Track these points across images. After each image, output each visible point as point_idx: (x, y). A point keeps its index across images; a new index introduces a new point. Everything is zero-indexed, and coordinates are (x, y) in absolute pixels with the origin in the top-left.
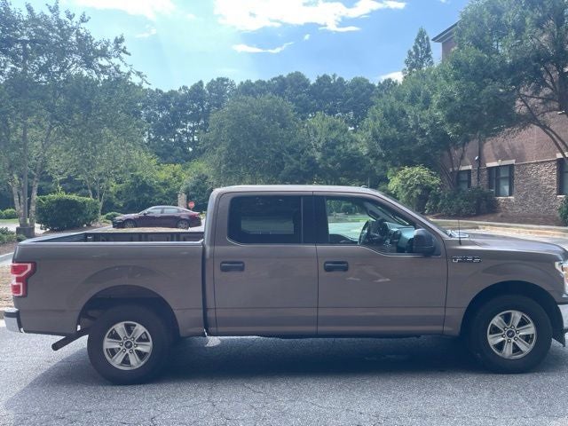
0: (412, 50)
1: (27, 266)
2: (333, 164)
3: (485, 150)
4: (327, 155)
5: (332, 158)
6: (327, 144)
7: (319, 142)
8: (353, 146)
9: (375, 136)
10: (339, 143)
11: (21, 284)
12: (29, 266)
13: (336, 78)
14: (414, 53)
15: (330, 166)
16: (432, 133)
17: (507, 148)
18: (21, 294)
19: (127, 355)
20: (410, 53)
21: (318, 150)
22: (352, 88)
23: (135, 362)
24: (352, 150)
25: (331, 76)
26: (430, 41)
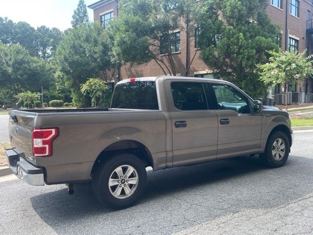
0: (76, 10)
1: (51, 131)
2: (22, 76)
3: (121, 72)
4: (16, 70)
5: (20, 72)
6: (16, 62)
7: (10, 60)
8: (34, 65)
9: (66, 59)
10: (24, 62)
11: (47, 146)
12: (54, 131)
13: (8, 20)
14: (77, 12)
15: (19, 77)
16: (101, 60)
17: (134, 72)
18: (47, 154)
19: (123, 188)
20: (75, 12)
21: (9, 66)
22: (20, 28)
23: (129, 192)
24: (33, 67)
25: (4, 19)
26: (87, 7)
